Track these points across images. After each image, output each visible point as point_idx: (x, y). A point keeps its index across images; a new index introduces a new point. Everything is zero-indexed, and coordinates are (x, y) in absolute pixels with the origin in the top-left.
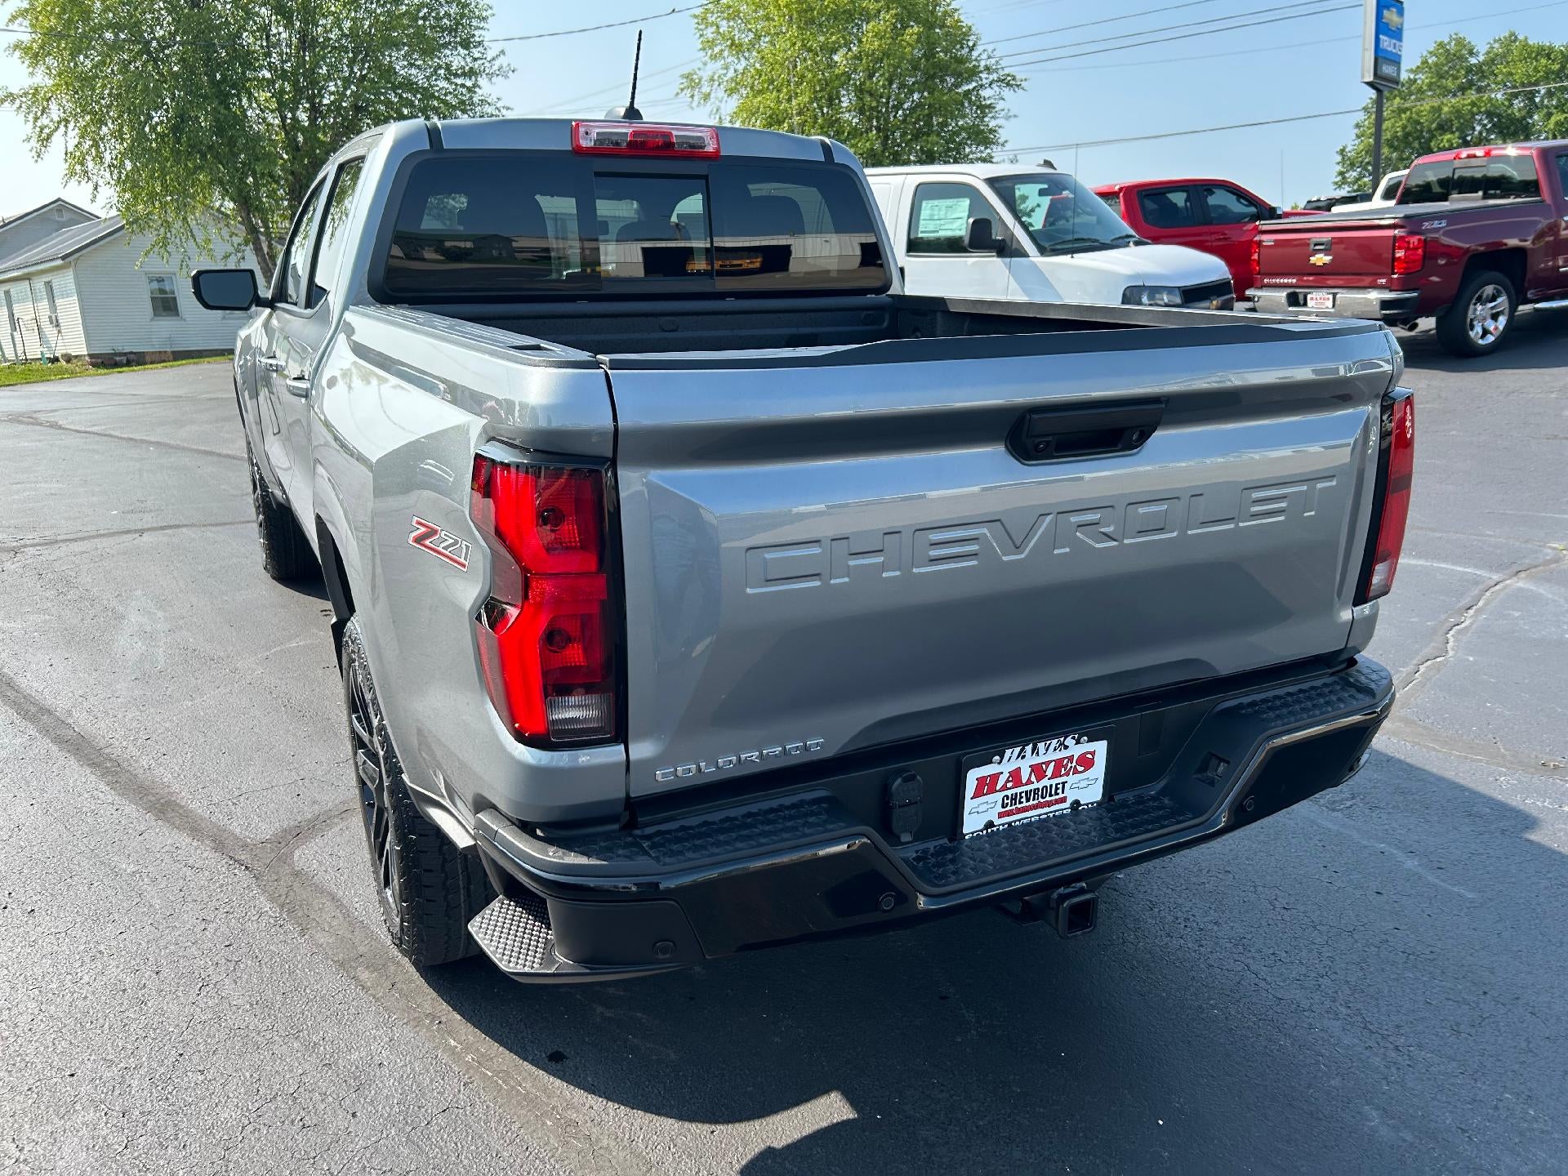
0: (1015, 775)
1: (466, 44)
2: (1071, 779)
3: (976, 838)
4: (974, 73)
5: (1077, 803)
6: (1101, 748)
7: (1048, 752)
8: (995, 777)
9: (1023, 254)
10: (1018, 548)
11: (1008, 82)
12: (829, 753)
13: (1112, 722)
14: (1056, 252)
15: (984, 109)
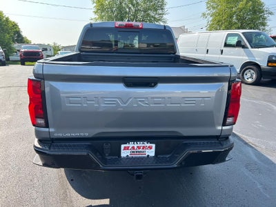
0: (133, 148)
1: (162, 9)
2: (147, 150)
3: (124, 158)
4: (263, 12)
5: (148, 156)
6: (154, 146)
7: (140, 144)
8: (128, 147)
9: (247, 48)
10: (125, 104)
11: (271, 13)
12: (90, 136)
13: (156, 141)
14: (255, 48)
15: (264, 19)
